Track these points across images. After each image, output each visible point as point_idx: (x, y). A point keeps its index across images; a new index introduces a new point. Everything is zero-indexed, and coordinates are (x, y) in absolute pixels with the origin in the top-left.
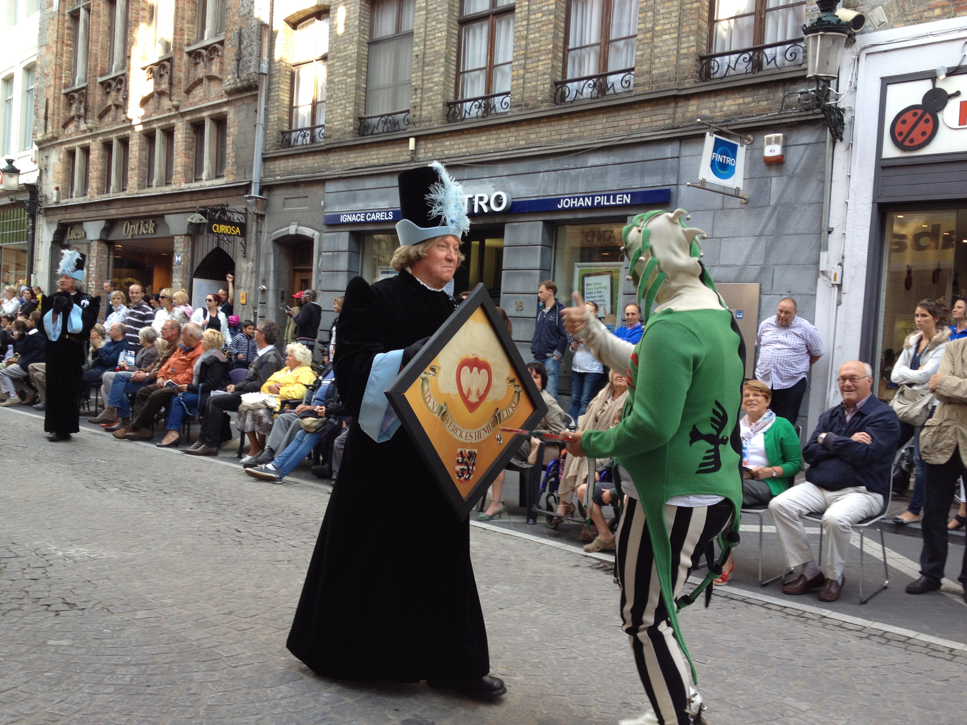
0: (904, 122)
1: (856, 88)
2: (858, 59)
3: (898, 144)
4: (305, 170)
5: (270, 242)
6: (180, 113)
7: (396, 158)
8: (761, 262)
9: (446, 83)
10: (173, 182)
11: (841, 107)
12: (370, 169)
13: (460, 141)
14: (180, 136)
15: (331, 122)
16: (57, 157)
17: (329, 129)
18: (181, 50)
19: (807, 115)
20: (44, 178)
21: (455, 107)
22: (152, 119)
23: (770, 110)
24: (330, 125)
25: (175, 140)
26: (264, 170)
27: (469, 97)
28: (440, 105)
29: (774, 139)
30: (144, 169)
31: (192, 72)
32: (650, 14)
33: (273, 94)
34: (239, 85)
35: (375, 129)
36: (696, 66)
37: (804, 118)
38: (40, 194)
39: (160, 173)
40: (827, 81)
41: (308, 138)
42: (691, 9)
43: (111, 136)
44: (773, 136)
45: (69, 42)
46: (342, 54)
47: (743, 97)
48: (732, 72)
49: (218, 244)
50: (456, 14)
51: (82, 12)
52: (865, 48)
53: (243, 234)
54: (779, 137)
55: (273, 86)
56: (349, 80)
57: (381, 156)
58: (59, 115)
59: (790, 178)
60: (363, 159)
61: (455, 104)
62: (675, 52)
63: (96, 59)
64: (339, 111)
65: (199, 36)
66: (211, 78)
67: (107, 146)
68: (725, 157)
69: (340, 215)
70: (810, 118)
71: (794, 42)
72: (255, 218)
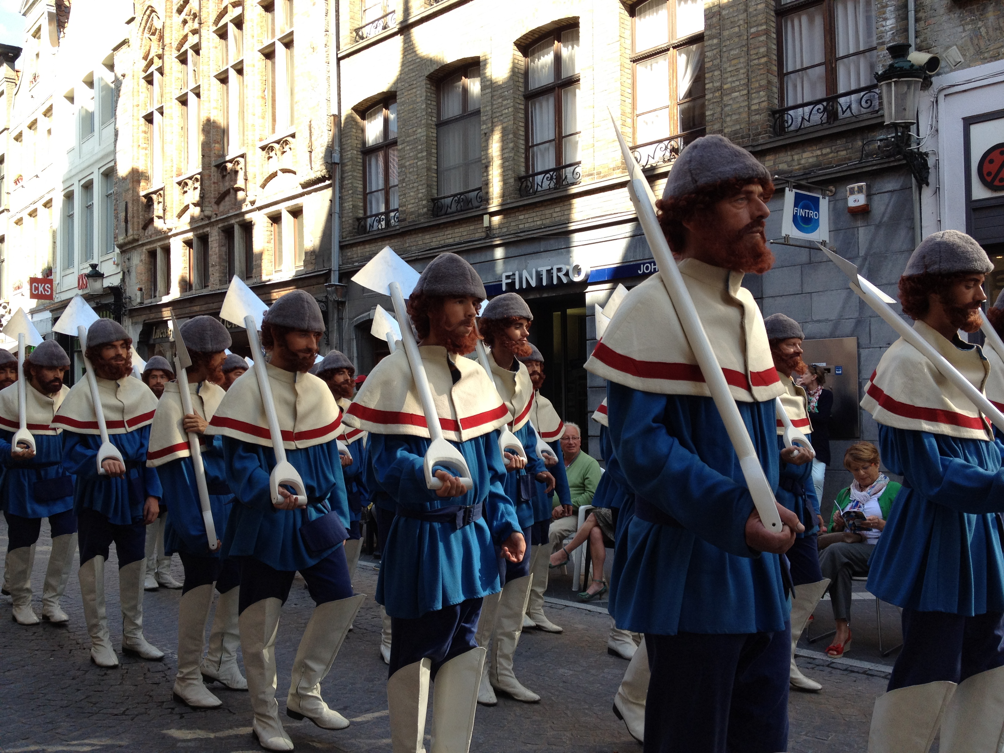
0: (991, 161)
1: (937, 131)
2: (937, 101)
3: (987, 183)
5: (351, 328)
6: (258, 207)
7: (472, 236)
8: (856, 315)
9: (516, 158)
10: (253, 275)
11: (924, 151)
13: (534, 214)
14: (258, 230)
15: (405, 205)
16: (139, 259)
17: (404, 212)
18: (253, 145)
19: (889, 162)
20: (127, 280)
21: (526, 180)
22: (230, 215)
23: (850, 159)
24: (404, 208)
25: (253, 235)
26: (341, 257)
27: (539, 169)
28: (514, 180)
29: (856, 189)
30: (225, 264)
31: (266, 166)
32: (717, 73)
33: (346, 182)
34: (313, 176)
35: (449, 209)
36: (769, 120)
37: (886, 166)
38: (124, 296)
39: (241, 268)
40: (907, 126)
41: (383, 223)
42: (759, 65)
43: (190, 235)
44: (856, 185)
45: (145, 146)
46: (412, 138)
47: (821, 149)
48: (806, 124)
50: (522, 89)
52: (943, 89)
54: (862, 186)
55: (346, 175)
56: (419, 163)
57: (456, 235)
58: (138, 217)
59: (878, 226)
60: (439, 239)
61: (526, 177)
62: (746, 109)
63: (172, 160)
64: (412, 194)
65: (271, 130)
66: (285, 171)
67: (188, 244)
68: (807, 211)
70: (892, 164)
71: (869, 89)
72: (335, 306)
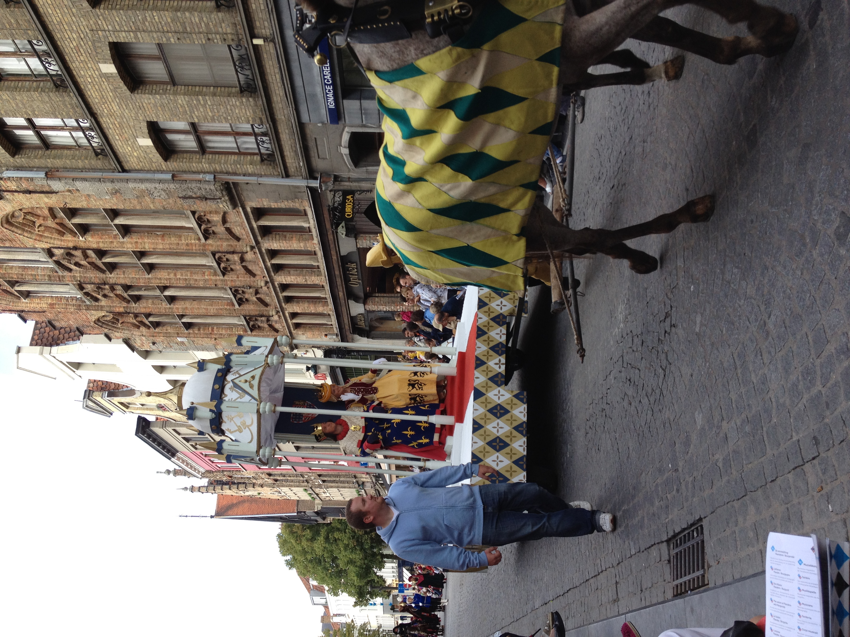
4: (292, 141)
5: (356, 170)
6: (257, 244)
7: (273, 57)
10: (313, 250)
12: (285, 82)
14: (275, 245)
15: (248, 118)
16: (302, 336)
17: (254, 120)
18: (204, 245)
20: (318, 345)
22: (263, 266)
24: (250, 119)
25: (279, 248)
26: (295, 176)
28: (220, 14)
30: (305, 271)
31: (221, 236)
33: (230, 169)
34: (227, 198)
35: (249, 77)
38: (331, 347)
39: (307, 259)
41: (264, 138)
43: (281, 297)
45: (210, 329)
46: (187, 109)
49: (361, 213)
51: (184, 320)
53: (352, 192)
55: (224, 169)
56: (209, 103)
57: (272, 71)
60: (276, 88)
63: (221, 309)
64: (237, 111)
65: (191, 231)
66: (224, 221)
67: (289, 300)
69: (329, 109)
72: (338, 183)
